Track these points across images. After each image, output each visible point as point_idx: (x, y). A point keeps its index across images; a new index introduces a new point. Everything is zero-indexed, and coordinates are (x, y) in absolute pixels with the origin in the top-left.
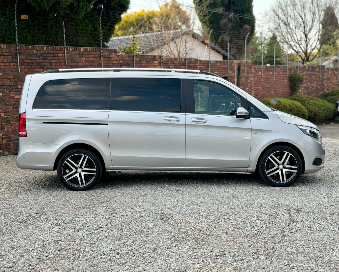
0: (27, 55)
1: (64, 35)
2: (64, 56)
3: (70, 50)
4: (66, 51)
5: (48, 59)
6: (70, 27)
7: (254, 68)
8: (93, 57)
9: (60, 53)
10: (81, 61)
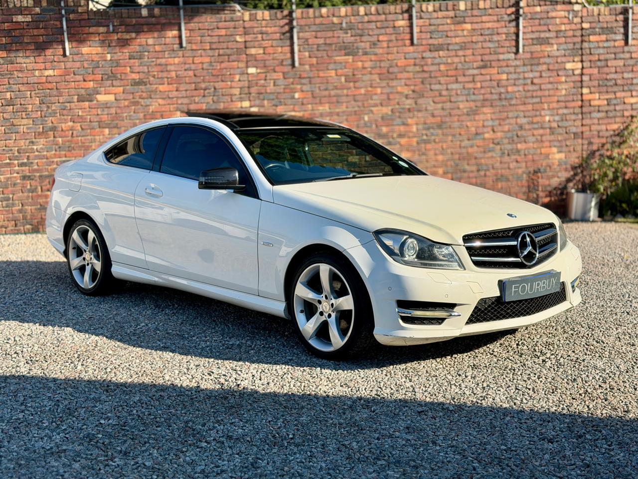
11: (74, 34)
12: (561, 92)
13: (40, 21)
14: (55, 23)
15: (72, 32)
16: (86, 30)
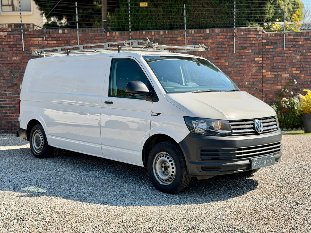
1: (185, 18)
3: (192, 32)
4: (187, 34)
8: (222, 39)
9: (179, 36)
10: (206, 43)
11: (27, 41)
12: (253, 71)
13: (11, 35)
14: (18, 36)
15: (26, 40)
16: (33, 39)
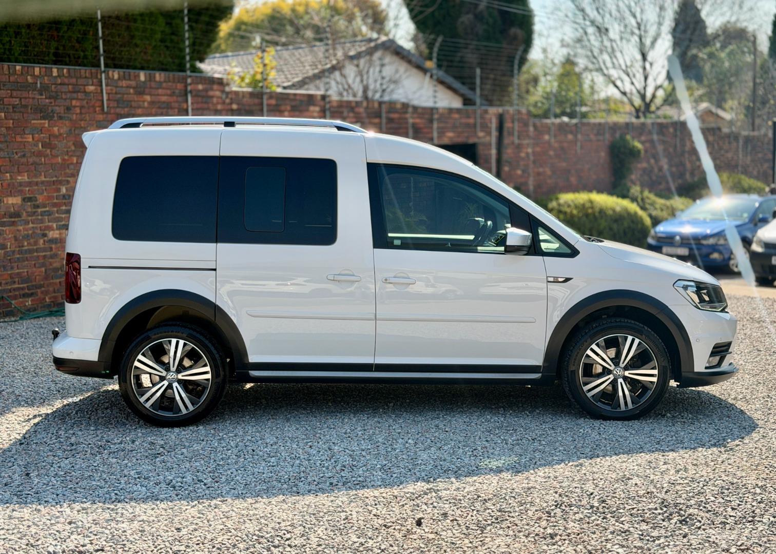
0: (13, 88)
1: (101, 42)
2: (99, 91)
3: (114, 76)
4: (106, 79)
5: (62, 98)
6: (113, 25)
7: (535, 126)
8: (168, 95)
9: (91, 83)
10: (141, 103)
